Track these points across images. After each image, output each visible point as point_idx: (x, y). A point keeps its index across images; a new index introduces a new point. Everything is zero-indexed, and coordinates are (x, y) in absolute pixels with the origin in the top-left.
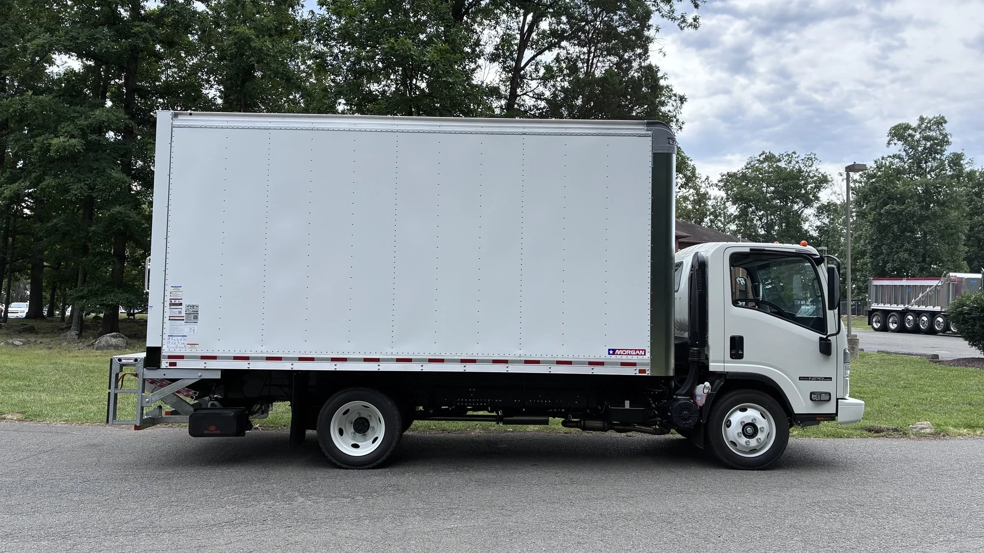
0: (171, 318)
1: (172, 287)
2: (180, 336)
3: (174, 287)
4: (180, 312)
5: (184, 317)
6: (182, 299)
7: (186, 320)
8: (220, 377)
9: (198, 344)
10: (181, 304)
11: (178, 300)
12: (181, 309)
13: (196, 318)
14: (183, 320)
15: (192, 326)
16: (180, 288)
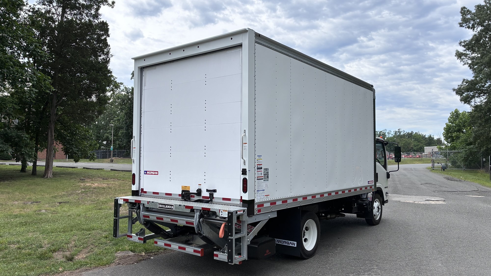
0: (258, 178)
1: (258, 156)
2: (262, 190)
3: (259, 156)
4: (261, 174)
5: (263, 177)
6: (262, 165)
7: (264, 179)
8: (277, 216)
9: (269, 195)
10: (261, 168)
11: (260, 165)
12: (262, 171)
13: (268, 177)
14: (263, 179)
15: (266, 182)
16: (261, 157)
